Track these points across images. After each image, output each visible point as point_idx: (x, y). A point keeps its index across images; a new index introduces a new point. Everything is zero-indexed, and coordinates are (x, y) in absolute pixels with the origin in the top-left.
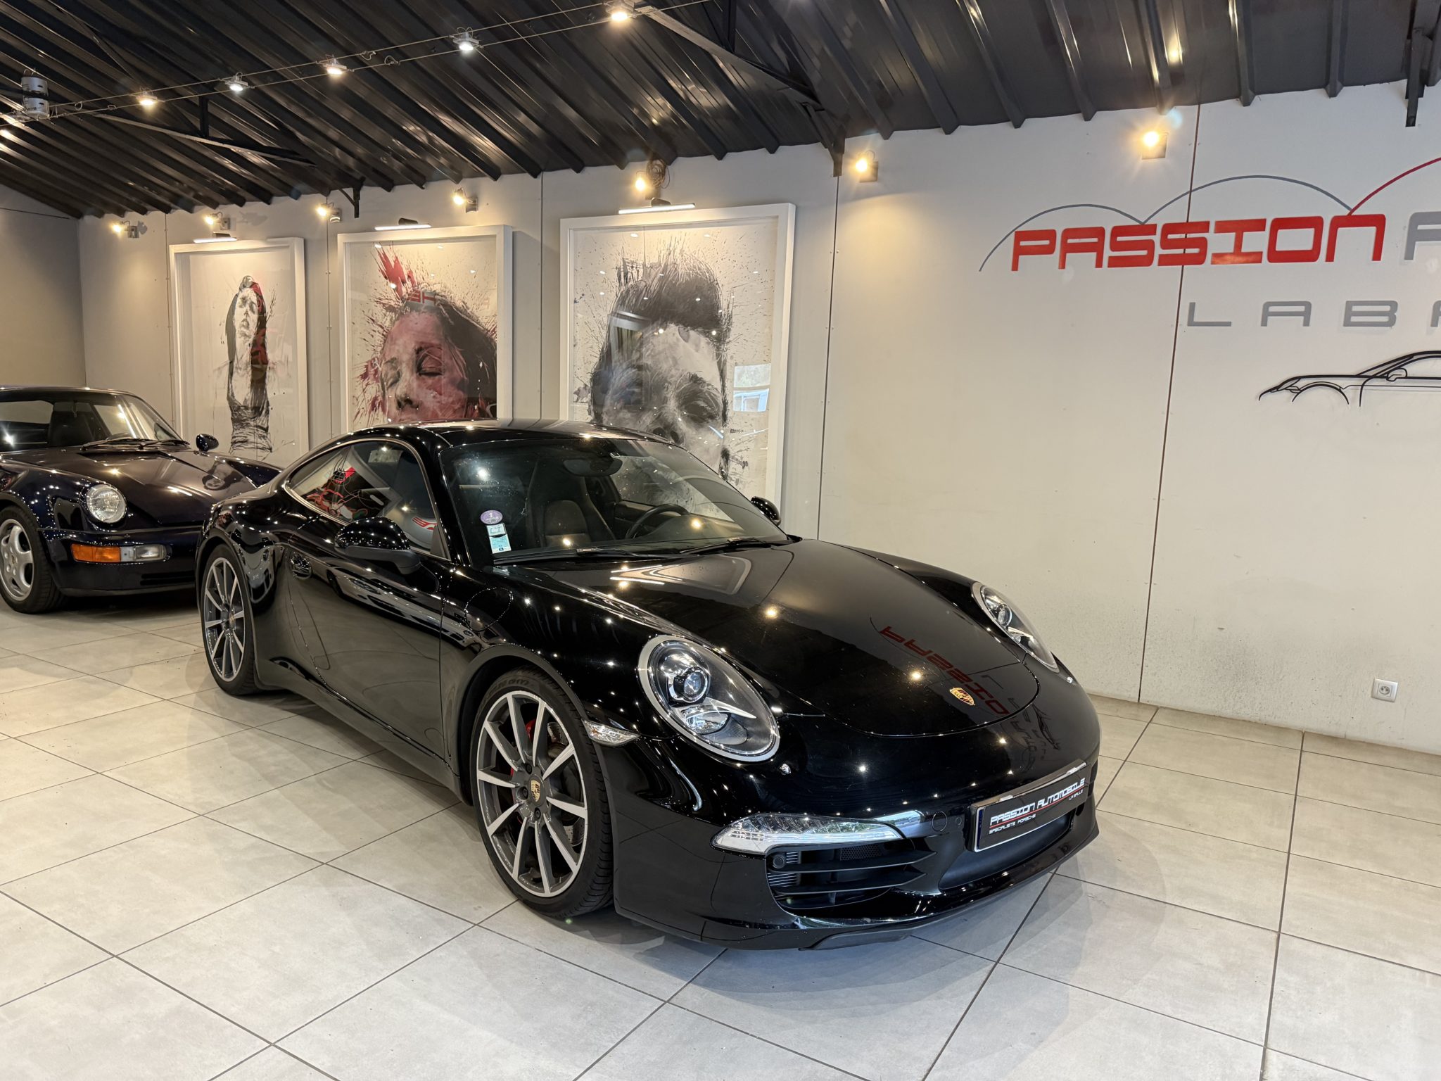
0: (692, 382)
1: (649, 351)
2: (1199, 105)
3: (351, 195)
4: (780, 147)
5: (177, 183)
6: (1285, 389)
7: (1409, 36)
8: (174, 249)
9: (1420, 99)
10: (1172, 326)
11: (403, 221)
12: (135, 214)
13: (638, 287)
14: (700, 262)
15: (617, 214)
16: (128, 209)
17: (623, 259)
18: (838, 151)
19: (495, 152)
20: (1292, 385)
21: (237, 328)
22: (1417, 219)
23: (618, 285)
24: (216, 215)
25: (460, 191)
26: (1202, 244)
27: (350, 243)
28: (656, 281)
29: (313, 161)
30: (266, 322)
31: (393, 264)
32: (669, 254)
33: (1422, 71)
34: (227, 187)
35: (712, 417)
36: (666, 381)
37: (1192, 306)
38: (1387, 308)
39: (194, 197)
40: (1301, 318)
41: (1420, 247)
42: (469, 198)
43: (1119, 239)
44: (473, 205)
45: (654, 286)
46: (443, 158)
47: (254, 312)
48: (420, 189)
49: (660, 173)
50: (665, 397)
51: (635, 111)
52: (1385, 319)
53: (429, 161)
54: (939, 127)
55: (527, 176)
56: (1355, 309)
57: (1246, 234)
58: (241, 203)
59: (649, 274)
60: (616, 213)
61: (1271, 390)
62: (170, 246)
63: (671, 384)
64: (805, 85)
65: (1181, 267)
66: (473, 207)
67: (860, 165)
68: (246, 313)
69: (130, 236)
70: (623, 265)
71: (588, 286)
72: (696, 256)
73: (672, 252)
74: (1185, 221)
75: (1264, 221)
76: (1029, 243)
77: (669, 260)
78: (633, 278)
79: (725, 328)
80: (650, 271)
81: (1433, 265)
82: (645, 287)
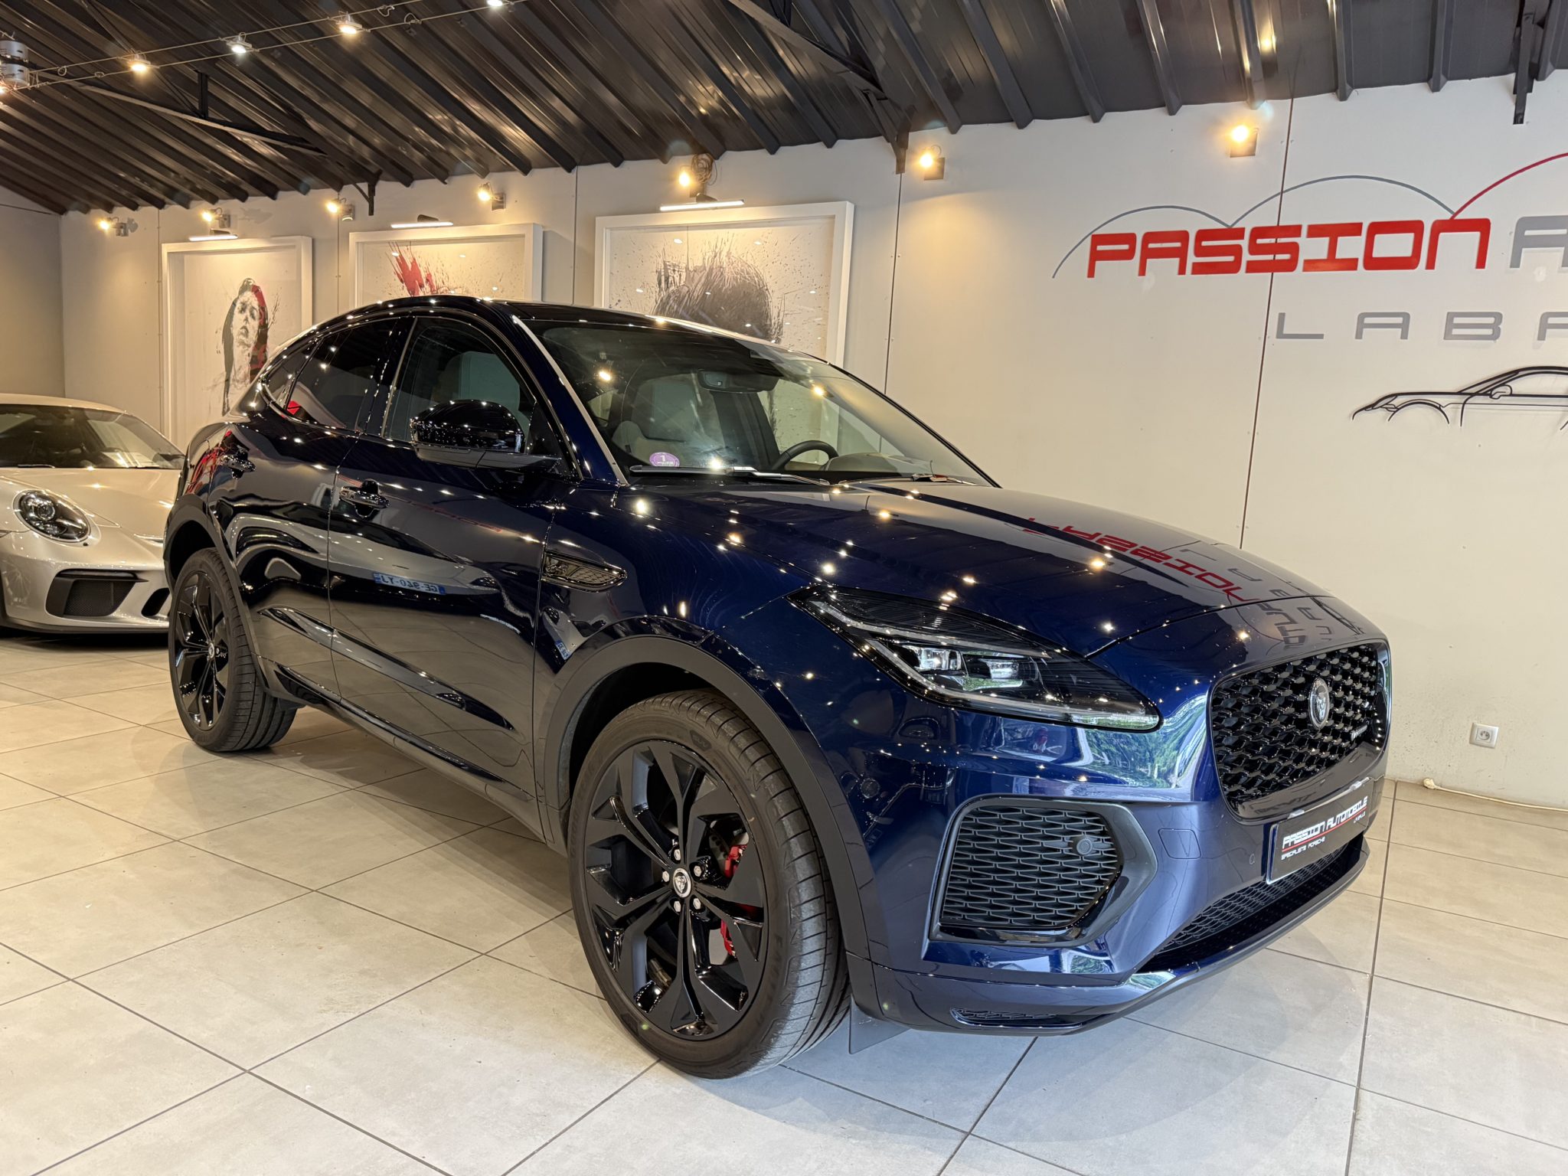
2: (1292, 97)
3: (366, 191)
4: (839, 141)
5: (172, 174)
6: (1381, 407)
7: (1519, 24)
8: (166, 248)
9: (1528, 95)
10: (1260, 338)
11: (423, 218)
12: (125, 209)
13: (680, 292)
14: (749, 266)
15: (660, 212)
16: (118, 204)
18: (900, 147)
19: (526, 143)
20: (1388, 403)
21: (235, 338)
22: (1525, 223)
23: (658, 290)
24: (214, 211)
25: (486, 186)
26: (1294, 249)
27: (363, 243)
28: (699, 286)
29: (325, 151)
30: (267, 330)
31: (410, 266)
32: (715, 257)
33: (1531, 64)
34: (229, 179)
37: (1282, 316)
38: (1491, 320)
39: (191, 190)
40: (1400, 330)
41: (1525, 252)
42: (496, 194)
43: (1205, 243)
44: (500, 202)
45: (699, 290)
46: (468, 149)
47: (253, 318)
48: (443, 185)
49: (706, 168)
51: (682, 99)
52: (1489, 332)
53: (453, 151)
54: (1012, 121)
55: (561, 171)
56: (1457, 320)
57: (1340, 239)
58: (243, 197)
59: (693, 278)
60: (656, 211)
61: (1365, 408)
62: (163, 245)
64: (867, 69)
65: (1270, 274)
66: (500, 204)
67: (925, 160)
68: (246, 320)
69: (119, 234)
70: (664, 269)
71: (624, 291)
72: (744, 259)
73: (718, 255)
74: (1275, 224)
75: (1360, 225)
76: (1106, 247)
77: (715, 263)
78: (674, 283)
79: (774, 338)
80: (694, 274)
81: (1542, 274)
82: (688, 292)
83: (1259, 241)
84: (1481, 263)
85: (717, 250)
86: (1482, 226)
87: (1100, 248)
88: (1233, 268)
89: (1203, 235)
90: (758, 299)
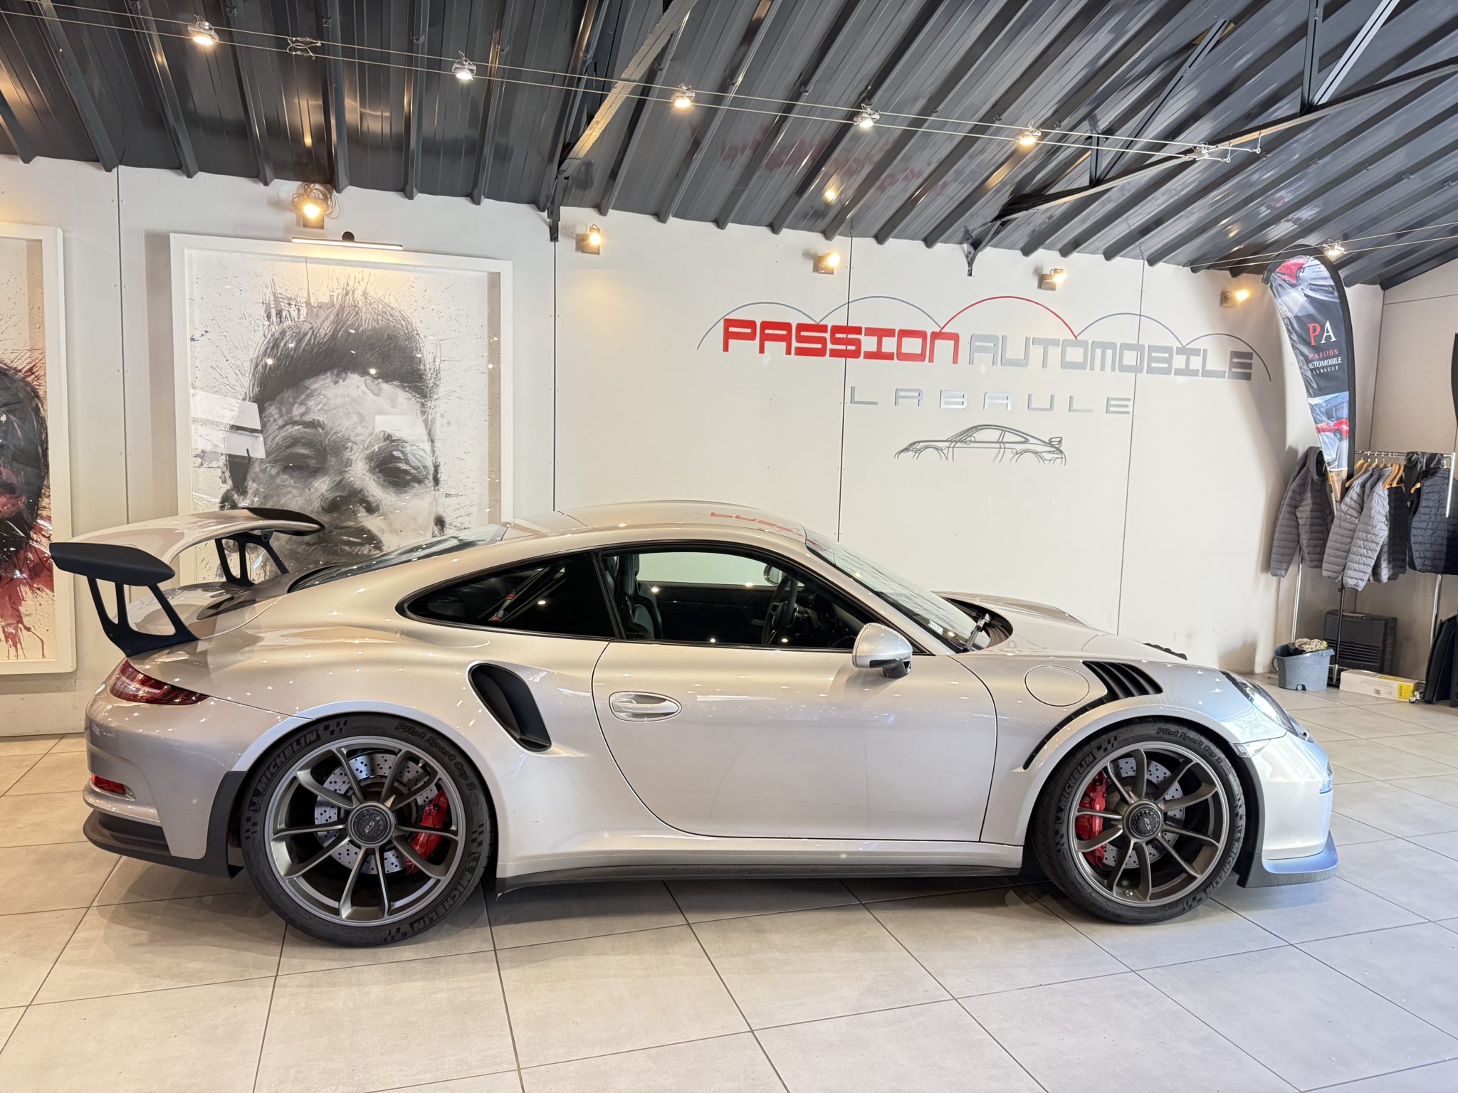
0: (388, 442)
1: (321, 406)
2: (851, 238)
4: (484, 199)
6: (911, 450)
9: (974, 259)
10: (841, 402)
13: (299, 328)
14: (392, 309)
17: (274, 294)
18: (554, 217)
20: (915, 447)
22: (974, 337)
23: (266, 323)
26: (857, 343)
28: (327, 324)
32: (347, 295)
35: (420, 482)
36: (348, 440)
37: (853, 389)
40: (917, 401)
41: (976, 356)
43: (803, 333)
45: (325, 329)
50: (348, 459)
54: (655, 215)
57: (885, 339)
59: (317, 314)
60: (290, 241)
61: (903, 451)
63: (357, 444)
65: (844, 359)
70: (275, 301)
71: (214, 322)
72: (386, 300)
73: (351, 293)
74: (846, 324)
75: (894, 330)
76: (736, 329)
77: (347, 301)
78: (291, 317)
79: (431, 383)
80: (318, 311)
81: (983, 369)
82: (310, 329)
83: (838, 335)
84: (955, 361)
85: (349, 289)
86: (955, 337)
87: (731, 329)
88: (820, 353)
89: (801, 327)
90: (407, 342)
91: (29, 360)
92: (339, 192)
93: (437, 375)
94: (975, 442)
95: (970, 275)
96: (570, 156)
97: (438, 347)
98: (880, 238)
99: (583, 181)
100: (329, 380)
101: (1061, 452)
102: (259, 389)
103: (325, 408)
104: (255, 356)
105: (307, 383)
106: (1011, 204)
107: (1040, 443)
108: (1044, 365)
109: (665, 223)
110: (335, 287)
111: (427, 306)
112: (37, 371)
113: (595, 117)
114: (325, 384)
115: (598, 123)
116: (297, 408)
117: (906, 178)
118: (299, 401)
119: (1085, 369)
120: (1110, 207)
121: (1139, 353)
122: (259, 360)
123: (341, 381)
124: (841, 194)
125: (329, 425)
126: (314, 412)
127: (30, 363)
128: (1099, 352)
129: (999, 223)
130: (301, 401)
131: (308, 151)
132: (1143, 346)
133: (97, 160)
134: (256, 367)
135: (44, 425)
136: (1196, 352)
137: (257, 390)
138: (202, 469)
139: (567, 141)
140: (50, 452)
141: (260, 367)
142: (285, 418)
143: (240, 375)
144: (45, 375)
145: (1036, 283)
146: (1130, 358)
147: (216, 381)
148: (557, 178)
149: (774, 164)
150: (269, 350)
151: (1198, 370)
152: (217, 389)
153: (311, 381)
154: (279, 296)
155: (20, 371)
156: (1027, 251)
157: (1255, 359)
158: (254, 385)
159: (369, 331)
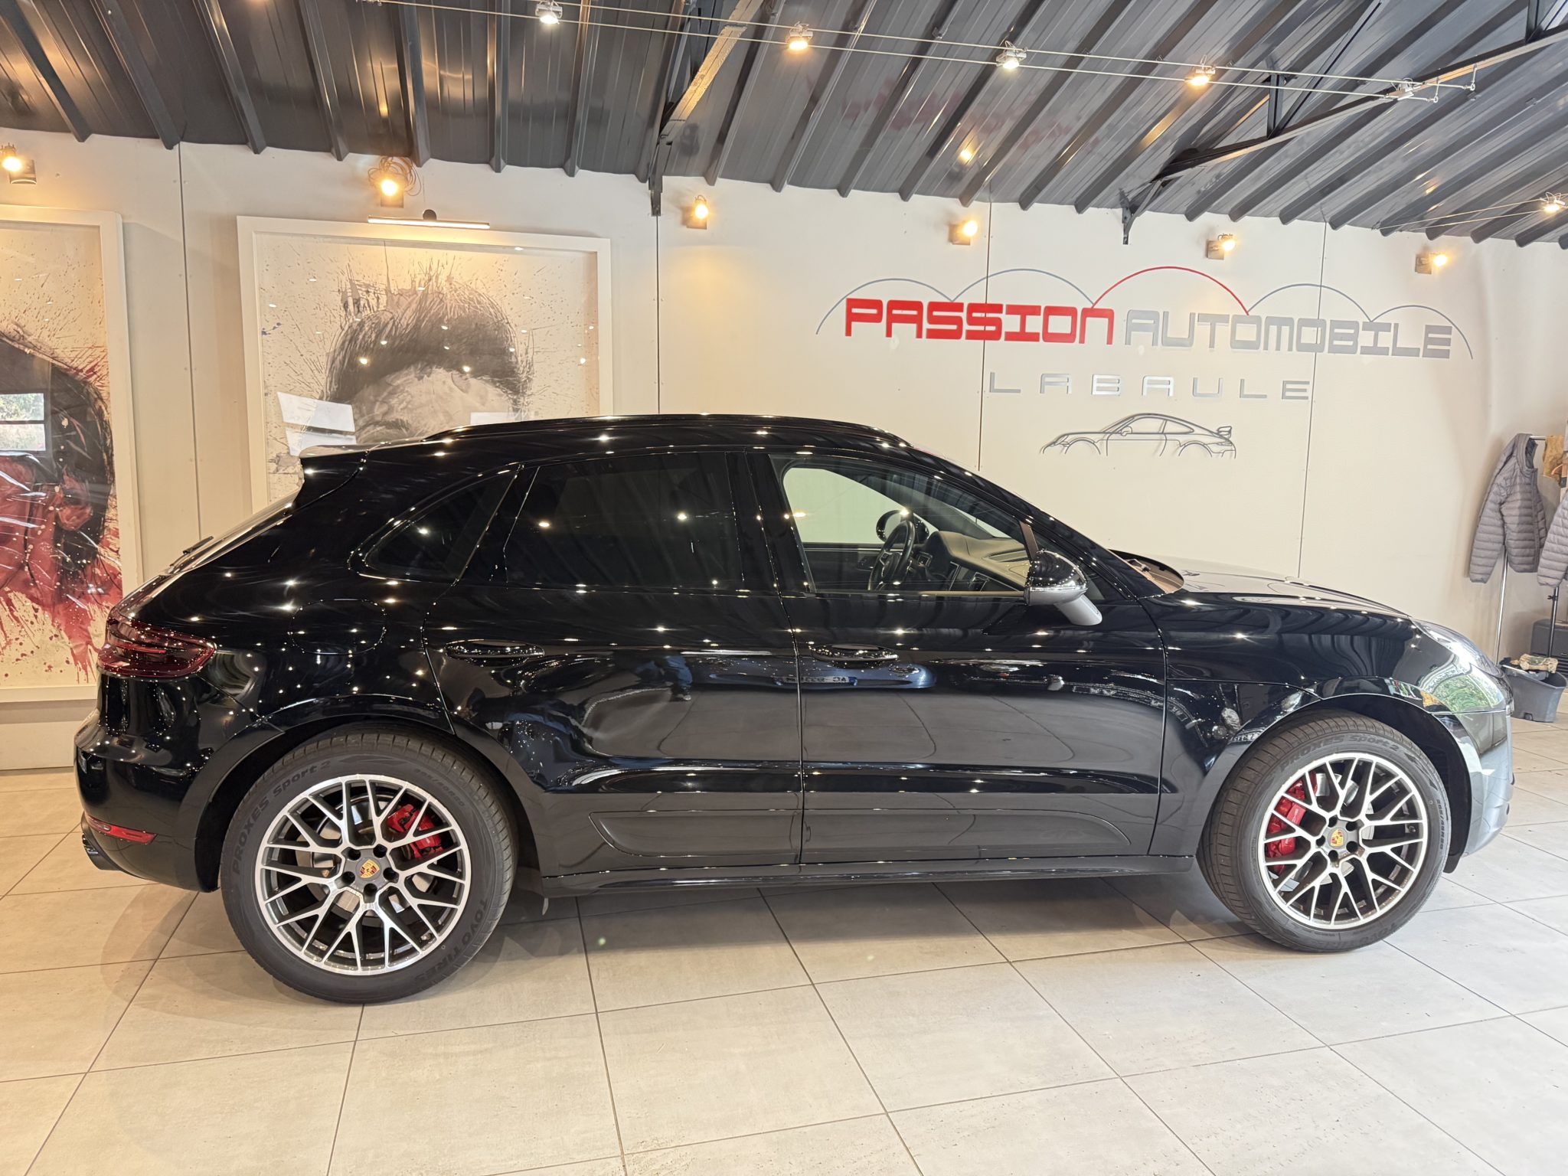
2: (990, 203)
4: (581, 171)
6: (1059, 443)
9: (1131, 224)
10: (978, 392)
13: (379, 317)
14: (480, 295)
15: (368, 222)
17: (351, 280)
18: (655, 188)
20: (1063, 441)
22: (1131, 314)
23: (343, 314)
25: (8, 147)
26: (998, 323)
28: (409, 313)
32: (430, 280)
37: (993, 375)
41: (1133, 335)
42: (26, 163)
43: (935, 313)
45: (407, 319)
49: (405, 176)
54: (770, 183)
55: (153, 144)
57: (1029, 318)
59: (398, 303)
61: (1050, 445)
65: (983, 341)
67: (701, 210)
70: (352, 289)
71: (287, 313)
72: (473, 286)
73: (434, 278)
74: (984, 302)
75: (1040, 308)
76: (860, 311)
77: (430, 287)
78: (369, 307)
79: (523, 377)
80: (399, 299)
81: (1141, 350)
82: (391, 319)
83: (975, 315)
84: (1110, 342)
85: (432, 273)
86: (1109, 314)
87: (854, 310)
88: (955, 335)
89: (934, 306)
90: (496, 332)
91: (88, 360)
92: (419, 165)
93: (529, 368)
94: (1132, 433)
95: (1126, 243)
96: (672, 117)
97: (531, 337)
98: (1025, 203)
99: (688, 146)
100: (413, 375)
101: (1231, 443)
102: (337, 386)
103: (410, 406)
104: (332, 350)
105: (389, 379)
106: (1172, 163)
107: (1207, 433)
108: (1212, 345)
109: (780, 191)
110: (417, 271)
111: (518, 290)
112: (99, 370)
113: (700, 70)
114: (408, 380)
115: (702, 77)
116: (379, 407)
117: (1052, 134)
118: (380, 399)
119: (1257, 348)
120: (1286, 162)
121: (1319, 329)
122: (336, 354)
123: (426, 376)
124: (978, 154)
125: (415, 425)
126: (397, 411)
127: (91, 362)
128: (1273, 329)
129: (1159, 182)
130: (384, 399)
131: (385, 121)
132: (1324, 321)
133: (156, 137)
134: (333, 362)
135: (108, 431)
136: (1386, 327)
137: (335, 387)
138: (277, 475)
139: (670, 100)
140: (115, 459)
141: (337, 362)
142: (366, 418)
143: (316, 372)
144: (107, 374)
145: (1202, 252)
146: (1309, 335)
147: (290, 379)
148: (658, 143)
149: (902, 122)
150: (347, 343)
151: (1388, 348)
152: (292, 387)
153: (393, 377)
154: (356, 283)
155: (81, 371)
156: (1191, 215)
157: (1454, 335)
158: (331, 382)
159: (455, 320)
